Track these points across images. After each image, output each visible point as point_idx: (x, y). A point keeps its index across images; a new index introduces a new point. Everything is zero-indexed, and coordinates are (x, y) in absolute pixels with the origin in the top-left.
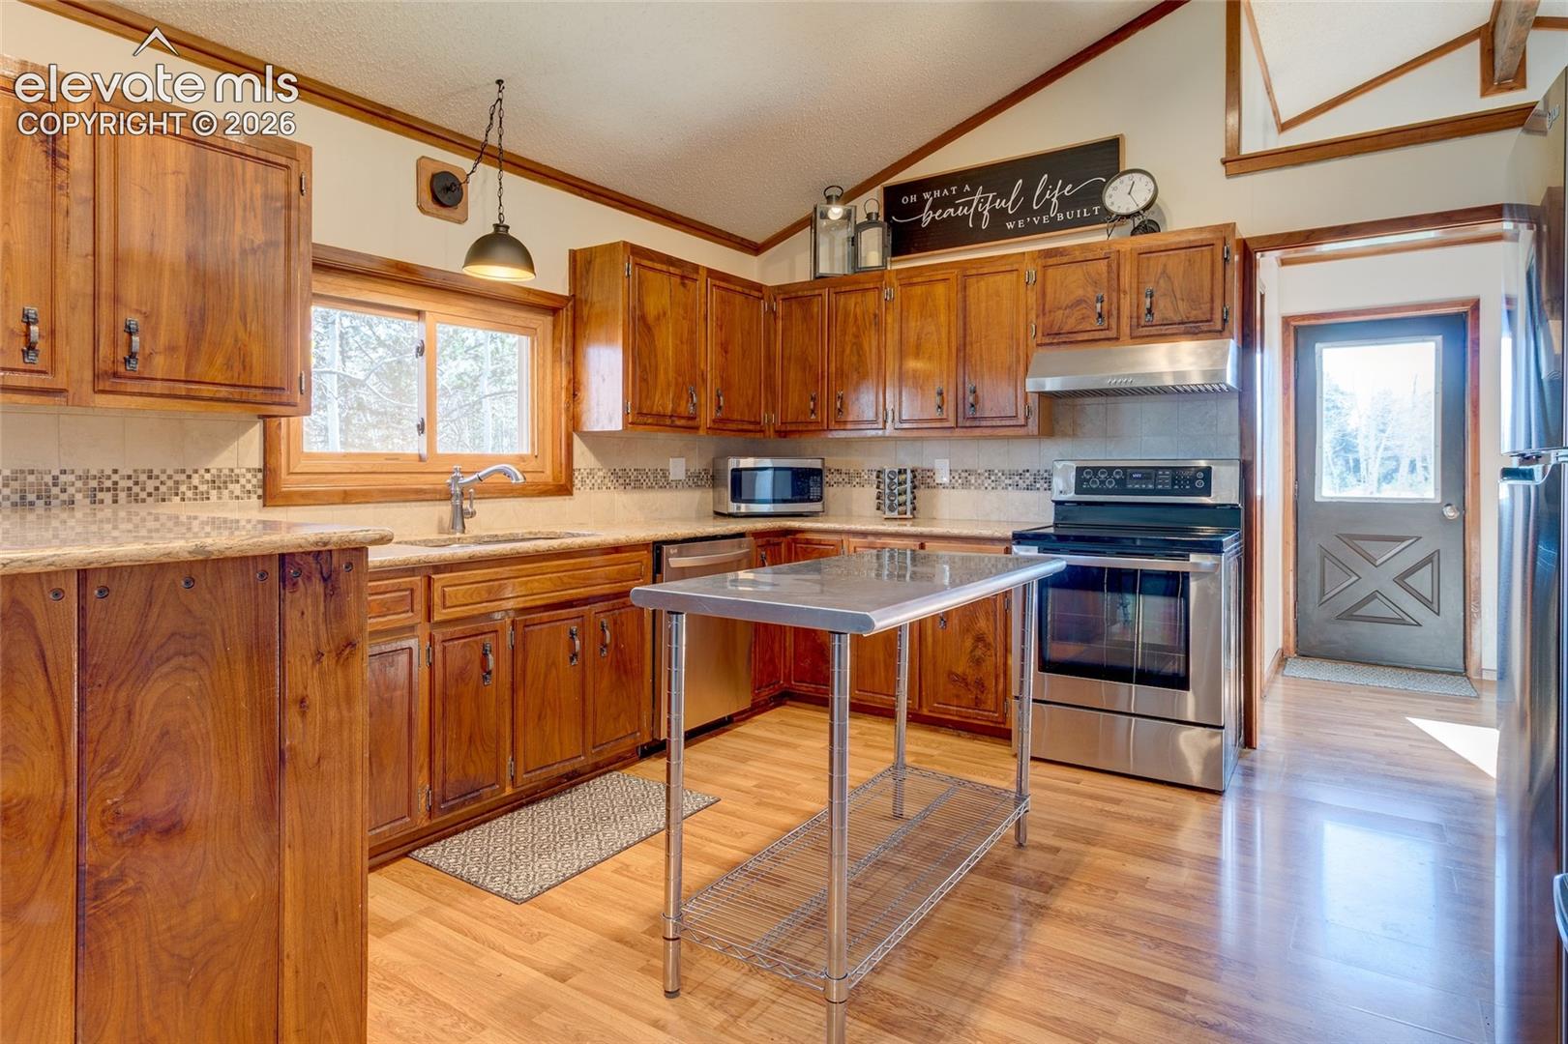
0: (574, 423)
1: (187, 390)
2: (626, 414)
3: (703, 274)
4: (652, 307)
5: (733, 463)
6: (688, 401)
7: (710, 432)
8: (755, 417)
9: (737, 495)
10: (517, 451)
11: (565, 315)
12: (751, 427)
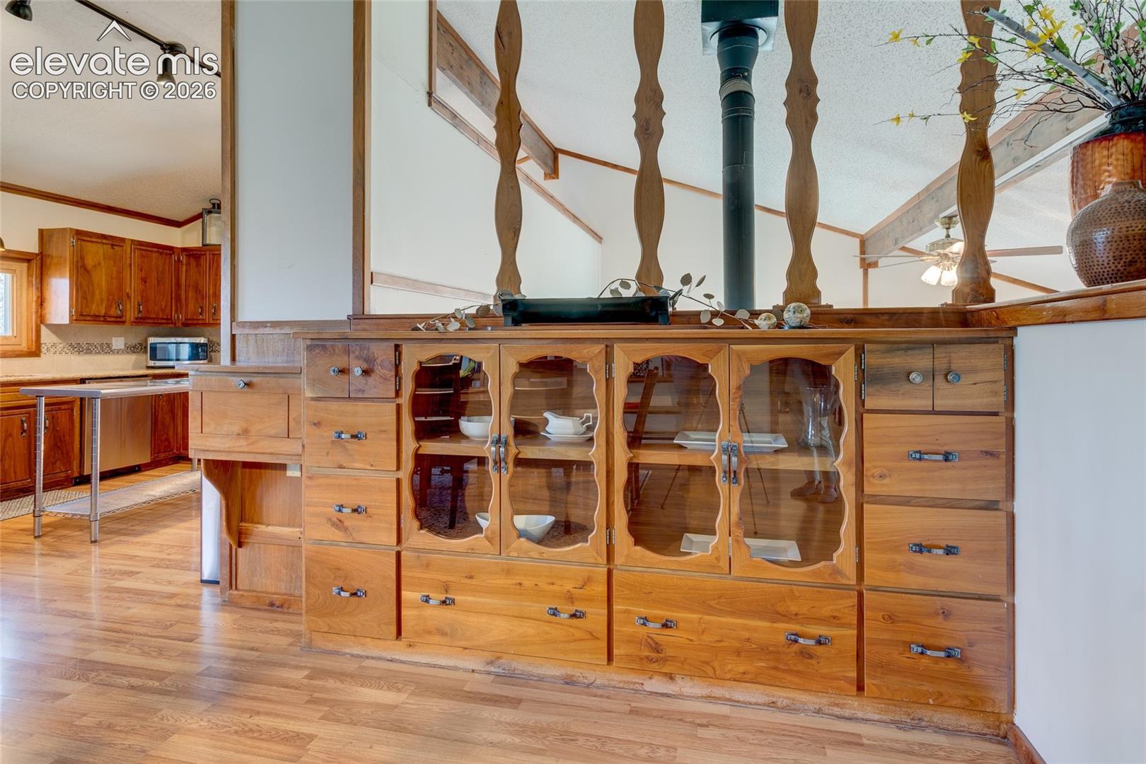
0: (41, 318)
2: (71, 316)
3: (128, 244)
4: (90, 262)
5: (152, 340)
6: (116, 308)
7: (134, 324)
8: (168, 316)
9: (155, 357)
10: (3, 334)
11: (34, 266)
12: (164, 321)
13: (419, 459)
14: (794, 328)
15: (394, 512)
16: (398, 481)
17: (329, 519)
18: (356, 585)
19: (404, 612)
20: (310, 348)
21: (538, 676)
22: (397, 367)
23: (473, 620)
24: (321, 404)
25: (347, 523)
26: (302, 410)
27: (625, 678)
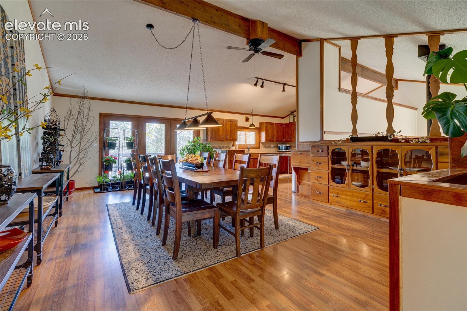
0: (260, 141)
1: (230, 140)
2: (265, 140)
4: (268, 128)
5: (279, 145)
6: (272, 138)
7: (275, 142)
8: (282, 140)
9: (279, 149)
10: (254, 144)
11: (259, 130)
13: (332, 168)
14: (421, 142)
15: (327, 178)
16: (328, 172)
17: (315, 179)
18: (320, 191)
19: (329, 197)
20: (312, 147)
21: (357, 214)
22: (328, 150)
23: (343, 201)
24: (314, 157)
25: (319, 180)
26: (311, 158)
27: (376, 217)
